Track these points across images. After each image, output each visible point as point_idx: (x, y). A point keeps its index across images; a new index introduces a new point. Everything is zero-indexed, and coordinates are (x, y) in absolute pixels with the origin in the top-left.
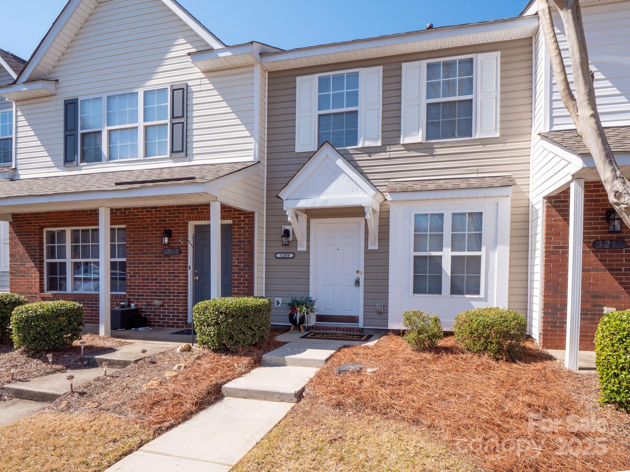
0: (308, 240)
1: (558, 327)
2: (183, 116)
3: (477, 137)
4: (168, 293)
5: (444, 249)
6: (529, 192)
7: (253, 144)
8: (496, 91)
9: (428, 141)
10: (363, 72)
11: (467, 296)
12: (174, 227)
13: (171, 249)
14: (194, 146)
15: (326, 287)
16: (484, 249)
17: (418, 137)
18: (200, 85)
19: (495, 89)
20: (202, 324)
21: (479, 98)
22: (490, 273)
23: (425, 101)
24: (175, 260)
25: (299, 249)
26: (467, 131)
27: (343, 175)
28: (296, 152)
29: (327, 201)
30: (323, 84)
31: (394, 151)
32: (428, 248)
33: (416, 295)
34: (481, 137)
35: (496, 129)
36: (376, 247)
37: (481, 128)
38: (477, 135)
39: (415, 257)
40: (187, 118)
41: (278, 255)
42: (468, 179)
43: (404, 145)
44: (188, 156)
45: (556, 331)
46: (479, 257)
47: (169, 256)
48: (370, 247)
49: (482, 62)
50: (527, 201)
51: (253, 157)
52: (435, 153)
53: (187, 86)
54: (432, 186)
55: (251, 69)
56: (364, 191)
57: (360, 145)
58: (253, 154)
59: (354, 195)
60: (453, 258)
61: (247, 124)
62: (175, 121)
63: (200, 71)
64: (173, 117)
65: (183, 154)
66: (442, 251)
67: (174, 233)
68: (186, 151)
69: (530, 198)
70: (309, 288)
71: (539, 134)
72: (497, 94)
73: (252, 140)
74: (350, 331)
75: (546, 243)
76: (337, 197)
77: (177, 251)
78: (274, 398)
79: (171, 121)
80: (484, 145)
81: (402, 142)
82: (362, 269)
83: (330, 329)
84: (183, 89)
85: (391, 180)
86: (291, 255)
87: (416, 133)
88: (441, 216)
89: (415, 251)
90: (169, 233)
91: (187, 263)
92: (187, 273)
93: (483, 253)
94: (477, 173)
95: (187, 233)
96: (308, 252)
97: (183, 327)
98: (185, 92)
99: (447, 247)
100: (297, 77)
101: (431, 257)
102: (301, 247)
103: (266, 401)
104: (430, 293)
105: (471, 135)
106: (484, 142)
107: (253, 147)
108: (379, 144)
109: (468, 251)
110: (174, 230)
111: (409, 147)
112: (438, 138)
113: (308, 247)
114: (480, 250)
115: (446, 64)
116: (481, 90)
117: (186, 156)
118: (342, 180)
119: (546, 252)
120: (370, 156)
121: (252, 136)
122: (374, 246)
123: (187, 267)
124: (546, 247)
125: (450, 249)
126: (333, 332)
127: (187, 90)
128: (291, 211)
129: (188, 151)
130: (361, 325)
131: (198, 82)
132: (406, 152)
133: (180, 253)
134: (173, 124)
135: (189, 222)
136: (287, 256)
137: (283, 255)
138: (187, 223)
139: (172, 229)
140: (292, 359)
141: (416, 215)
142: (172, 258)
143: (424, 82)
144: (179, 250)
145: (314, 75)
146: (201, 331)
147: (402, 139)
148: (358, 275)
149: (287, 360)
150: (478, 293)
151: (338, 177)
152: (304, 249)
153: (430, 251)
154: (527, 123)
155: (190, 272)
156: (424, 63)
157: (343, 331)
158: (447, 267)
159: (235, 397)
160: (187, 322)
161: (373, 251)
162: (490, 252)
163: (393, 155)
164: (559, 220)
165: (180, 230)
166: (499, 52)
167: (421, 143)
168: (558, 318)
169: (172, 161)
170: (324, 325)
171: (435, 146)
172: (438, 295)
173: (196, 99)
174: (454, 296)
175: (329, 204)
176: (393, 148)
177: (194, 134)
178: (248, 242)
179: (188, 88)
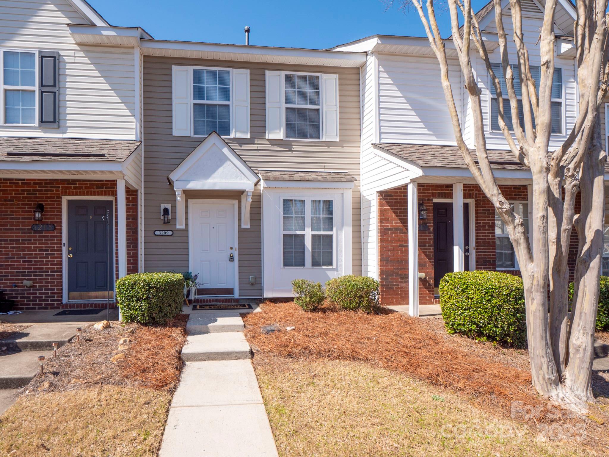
0: (187, 219)
1: (390, 288)
2: (54, 86)
3: (324, 140)
4: (40, 272)
5: (306, 229)
6: (360, 186)
7: (135, 124)
8: (336, 105)
9: (288, 139)
10: (233, 72)
11: (324, 267)
12: (47, 201)
13: (43, 225)
14: (67, 118)
15: (203, 262)
16: (334, 229)
17: (280, 135)
18: (75, 57)
19: (335, 104)
20: (130, 299)
21: (324, 109)
22: (339, 249)
23: (284, 106)
24: (47, 236)
25: (178, 227)
26: (316, 135)
27: (229, 162)
28: (173, 135)
29: (215, 184)
30: (198, 76)
31: (259, 144)
32: (294, 228)
33: (286, 267)
34: (327, 140)
35: (337, 135)
36: (248, 227)
37: (326, 134)
38: (323, 139)
39: (284, 235)
40: (59, 87)
41: (157, 233)
42: (318, 173)
43: (268, 140)
44: (60, 129)
45: (388, 292)
46: (331, 236)
47: (41, 232)
48: (243, 227)
49: (326, 80)
50: (359, 193)
51: (135, 136)
52: (293, 150)
53: (59, 56)
54: (297, 177)
55: (131, 51)
56: (246, 177)
57: (232, 136)
58: (135, 133)
59: (238, 181)
60: (313, 236)
61: (128, 103)
62: (45, 89)
63: (74, 42)
64: (42, 85)
65: (56, 125)
66: (304, 230)
67: (47, 208)
68: (59, 122)
69: (361, 191)
70: (188, 264)
71: (372, 144)
72: (337, 108)
73: (133, 119)
74: (229, 302)
75: (381, 226)
76: (224, 181)
77: (51, 227)
78: (231, 357)
79: (39, 89)
80: (329, 146)
81: (267, 138)
82: (236, 246)
83: (210, 301)
84: (55, 57)
85: (259, 169)
86: (170, 233)
87: (278, 131)
88: (303, 201)
89: (284, 230)
90: (40, 208)
91: (61, 240)
92: (61, 251)
93: (334, 233)
94: (324, 169)
95: (61, 208)
96: (186, 230)
97: (59, 308)
98: (57, 61)
99: (308, 227)
100: (173, 66)
101: (297, 236)
102: (180, 225)
103: (224, 361)
104: (296, 265)
105: (318, 137)
106: (329, 144)
107: (135, 127)
108: (248, 136)
109: (323, 231)
110: (46, 204)
111: (273, 142)
112: (295, 137)
113: (187, 225)
114: (332, 230)
115: (299, 77)
116: (326, 103)
117: (59, 127)
118: (227, 166)
119: (381, 233)
120: (241, 147)
121: (133, 116)
122: (246, 225)
123: (61, 244)
124: (380, 229)
125: (310, 229)
126: (213, 303)
127: (59, 59)
128: (180, 192)
129: (61, 122)
130: (236, 295)
131: (72, 53)
132: (271, 146)
133: (55, 229)
134: (42, 92)
135: (63, 197)
136: (166, 234)
137: (162, 233)
138: (61, 198)
139: (44, 203)
140: (215, 326)
141: (284, 200)
142: (44, 234)
143: (283, 89)
144: (53, 226)
145: (189, 67)
146: (128, 306)
147: (267, 134)
148: (232, 251)
149: (210, 328)
150: (331, 264)
151: (223, 163)
152: (183, 227)
153: (295, 230)
154: (357, 133)
155: (65, 250)
156: (283, 73)
157: (223, 302)
158: (308, 243)
159: (195, 361)
160: (62, 303)
161: (246, 230)
162: (339, 232)
163: (260, 147)
164: (387, 209)
165: (54, 205)
166: (338, 75)
167: (282, 140)
168: (390, 282)
169: (40, 131)
170: (204, 298)
171: (293, 144)
172: (302, 267)
173: (70, 70)
174: (314, 267)
175: (217, 188)
176: (260, 142)
177: (67, 106)
178: (133, 219)
179: (60, 57)
